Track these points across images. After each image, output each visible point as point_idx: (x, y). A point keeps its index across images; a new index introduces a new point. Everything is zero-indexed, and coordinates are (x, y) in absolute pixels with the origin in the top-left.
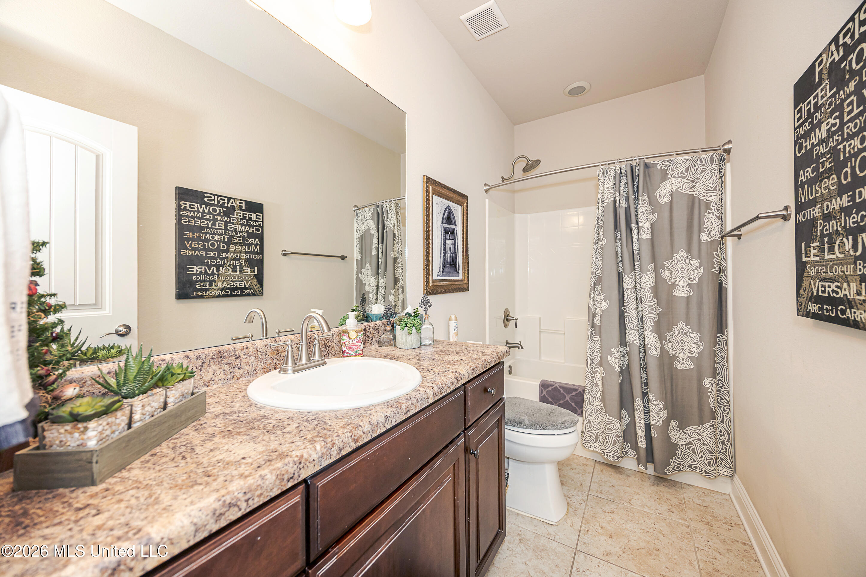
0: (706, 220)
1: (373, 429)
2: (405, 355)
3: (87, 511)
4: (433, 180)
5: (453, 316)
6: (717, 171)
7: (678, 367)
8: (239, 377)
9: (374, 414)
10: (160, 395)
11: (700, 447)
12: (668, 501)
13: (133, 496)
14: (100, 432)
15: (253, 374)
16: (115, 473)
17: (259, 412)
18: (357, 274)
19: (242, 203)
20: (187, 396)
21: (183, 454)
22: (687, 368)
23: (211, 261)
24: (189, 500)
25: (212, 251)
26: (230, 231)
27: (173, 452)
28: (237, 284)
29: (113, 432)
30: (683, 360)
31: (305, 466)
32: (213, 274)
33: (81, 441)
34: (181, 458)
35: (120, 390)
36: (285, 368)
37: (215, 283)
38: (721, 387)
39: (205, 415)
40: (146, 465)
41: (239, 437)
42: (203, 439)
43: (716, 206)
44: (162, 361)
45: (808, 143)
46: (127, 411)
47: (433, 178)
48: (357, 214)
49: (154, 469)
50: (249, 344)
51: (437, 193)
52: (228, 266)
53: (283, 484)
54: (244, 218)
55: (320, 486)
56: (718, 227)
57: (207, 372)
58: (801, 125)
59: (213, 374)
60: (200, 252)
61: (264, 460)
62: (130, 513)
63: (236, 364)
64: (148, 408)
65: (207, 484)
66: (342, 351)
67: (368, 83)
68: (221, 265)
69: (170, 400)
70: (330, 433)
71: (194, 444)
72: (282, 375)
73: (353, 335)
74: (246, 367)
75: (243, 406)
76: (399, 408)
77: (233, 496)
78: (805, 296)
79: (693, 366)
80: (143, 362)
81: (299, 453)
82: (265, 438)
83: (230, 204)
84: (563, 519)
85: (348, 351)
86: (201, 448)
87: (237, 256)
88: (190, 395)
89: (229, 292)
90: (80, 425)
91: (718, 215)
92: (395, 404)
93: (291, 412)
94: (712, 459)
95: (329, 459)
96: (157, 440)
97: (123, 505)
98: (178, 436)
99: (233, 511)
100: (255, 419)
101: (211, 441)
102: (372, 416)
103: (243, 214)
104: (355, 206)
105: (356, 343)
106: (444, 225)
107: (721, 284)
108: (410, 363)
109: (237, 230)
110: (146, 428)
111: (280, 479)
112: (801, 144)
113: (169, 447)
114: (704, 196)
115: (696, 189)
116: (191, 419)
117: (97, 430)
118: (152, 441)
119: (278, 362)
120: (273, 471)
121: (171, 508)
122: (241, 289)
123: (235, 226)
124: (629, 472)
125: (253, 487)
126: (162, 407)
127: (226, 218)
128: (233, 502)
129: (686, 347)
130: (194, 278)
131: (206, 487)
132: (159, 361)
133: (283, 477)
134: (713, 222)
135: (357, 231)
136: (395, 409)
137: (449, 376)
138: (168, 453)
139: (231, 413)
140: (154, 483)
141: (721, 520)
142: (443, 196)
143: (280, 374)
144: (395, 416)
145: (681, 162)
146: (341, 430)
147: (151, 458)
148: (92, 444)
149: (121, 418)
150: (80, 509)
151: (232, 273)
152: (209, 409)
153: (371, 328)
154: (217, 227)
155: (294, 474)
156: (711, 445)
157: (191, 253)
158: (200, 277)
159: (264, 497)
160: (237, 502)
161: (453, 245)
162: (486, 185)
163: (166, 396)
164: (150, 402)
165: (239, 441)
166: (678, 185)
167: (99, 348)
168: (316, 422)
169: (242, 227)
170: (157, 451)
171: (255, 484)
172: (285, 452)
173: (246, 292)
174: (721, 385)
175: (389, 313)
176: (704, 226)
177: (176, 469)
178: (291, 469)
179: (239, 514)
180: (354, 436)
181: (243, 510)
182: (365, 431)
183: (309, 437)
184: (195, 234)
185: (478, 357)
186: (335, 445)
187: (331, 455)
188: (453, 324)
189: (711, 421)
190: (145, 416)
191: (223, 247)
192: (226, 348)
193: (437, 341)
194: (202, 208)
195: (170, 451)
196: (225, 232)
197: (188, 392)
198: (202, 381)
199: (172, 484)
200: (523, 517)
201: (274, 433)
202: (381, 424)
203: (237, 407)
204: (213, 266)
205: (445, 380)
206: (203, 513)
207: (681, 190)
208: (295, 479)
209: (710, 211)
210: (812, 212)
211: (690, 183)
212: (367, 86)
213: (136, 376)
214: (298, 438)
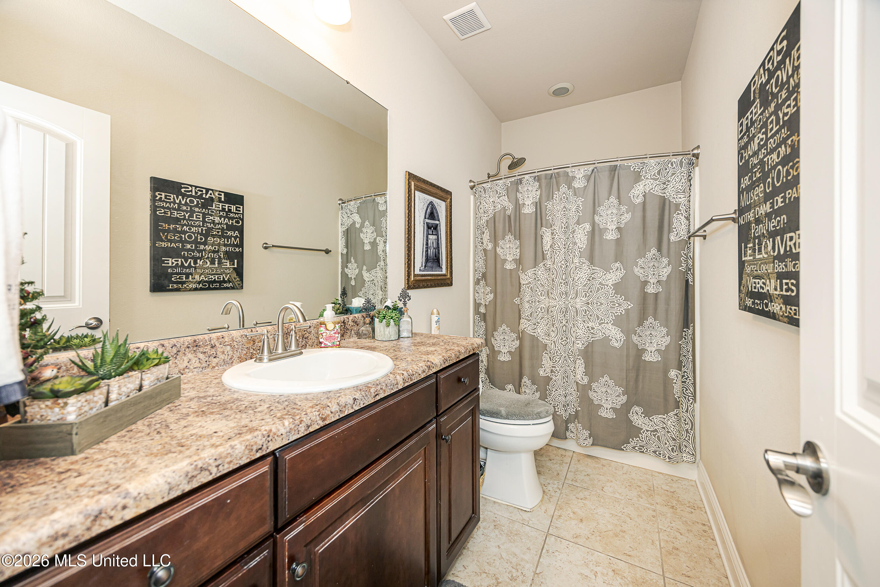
0: (675, 221)
1: (341, 409)
2: (382, 346)
3: (69, 474)
4: (416, 176)
5: (435, 311)
6: (685, 175)
7: (647, 359)
8: (214, 365)
9: (343, 396)
10: (136, 377)
11: (664, 435)
12: (638, 488)
13: (111, 462)
14: (79, 408)
15: (229, 363)
16: (94, 446)
17: (232, 396)
18: (343, 268)
19: (221, 195)
20: (161, 380)
21: (158, 430)
22: (655, 361)
23: (187, 253)
24: (164, 464)
25: (189, 243)
26: (209, 223)
27: (148, 429)
28: (215, 277)
29: (91, 409)
30: (651, 352)
31: (273, 439)
32: (190, 266)
33: (61, 416)
34: (155, 433)
35: (97, 372)
36: (261, 357)
37: (192, 275)
38: (686, 379)
39: (180, 399)
40: (123, 439)
41: (212, 416)
42: (177, 418)
43: (684, 207)
44: (137, 348)
45: (746, 154)
46: (104, 390)
47: (415, 174)
48: (342, 207)
49: (130, 442)
50: (225, 334)
51: (419, 189)
52: (206, 259)
53: (252, 454)
54: (223, 210)
55: (288, 459)
56: (686, 227)
57: (182, 360)
58: (742, 138)
59: (188, 362)
60: (177, 244)
61: (235, 433)
62: (110, 474)
63: (212, 353)
64: (124, 389)
65: (181, 452)
66: (320, 342)
67: (349, 80)
68: (199, 258)
69: (146, 384)
70: (299, 411)
71: (168, 422)
72: (258, 364)
73: (330, 326)
74: (222, 357)
75: (218, 391)
76: (368, 391)
77: (204, 462)
78: (744, 292)
79: (660, 359)
80: (120, 346)
81: (267, 428)
82: (236, 416)
83: (208, 195)
84: (538, 506)
85: (325, 342)
86: (175, 425)
87: (215, 248)
88: (165, 379)
89: (207, 285)
90: (60, 401)
91: (686, 216)
92: (364, 388)
93: (263, 395)
94: (675, 446)
95: (297, 435)
96: (133, 418)
97: (102, 469)
98: (153, 416)
99: (205, 474)
100: (228, 401)
101: (185, 419)
102: (340, 398)
103: (222, 206)
104: (340, 199)
105: (334, 335)
106: (427, 220)
107: (687, 281)
108: (385, 353)
109: (216, 222)
110: (122, 407)
111: (249, 449)
112: (742, 154)
113: (144, 425)
114: (674, 198)
115: (666, 191)
116: (166, 401)
117: (76, 406)
118: (128, 419)
119: (255, 352)
120: (243, 442)
121: (147, 470)
122: (220, 282)
123: (214, 218)
124: (605, 462)
125: (223, 455)
126: (138, 389)
127: (204, 210)
128: (204, 466)
129: (654, 340)
130: (170, 270)
131: (179, 454)
132: (134, 348)
133: (252, 448)
134: (682, 223)
135: (341, 225)
136: (364, 392)
137: (421, 365)
138: (143, 430)
139: (205, 396)
140: (131, 452)
141: (685, 504)
142: (426, 192)
143: (256, 363)
144: (363, 399)
145: (653, 165)
146: (310, 409)
147: (127, 433)
148: (71, 418)
149: (98, 396)
150: (62, 473)
151: (210, 266)
152: (184, 394)
153: (350, 321)
154: (195, 219)
155: (263, 446)
156: (675, 433)
157: (167, 245)
158: (176, 269)
159: (234, 464)
160: (208, 467)
161: (436, 241)
162: (471, 181)
163: (142, 379)
164: (126, 383)
165: (212, 419)
166: (651, 186)
167: (72, 337)
168: (287, 403)
169: (220, 219)
170: (133, 428)
171: (225, 453)
172: (254, 427)
173: (225, 285)
174: (687, 377)
175: (368, 306)
176: (673, 227)
177: (151, 442)
178: (260, 441)
179: (210, 478)
180: (322, 415)
181: (213, 475)
182: (333, 411)
183: (279, 415)
184: (171, 225)
185: (453, 348)
186: (303, 422)
187: (298, 431)
188: (435, 318)
189: (675, 410)
190: (121, 396)
191: (201, 239)
192: (201, 338)
193: (416, 334)
194: (179, 200)
195: (145, 428)
196: (203, 224)
197: (163, 376)
198: (177, 369)
199: (147, 452)
200: (500, 504)
201: (246, 413)
202: (349, 405)
203: (211, 391)
204: (191, 258)
205: (416, 368)
206: (176, 475)
207: (654, 191)
208: (263, 451)
209: (679, 212)
210: (749, 217)
211: (662, 185)
212: (348, 83)
213: (113, 358)
214: (268, 416)
